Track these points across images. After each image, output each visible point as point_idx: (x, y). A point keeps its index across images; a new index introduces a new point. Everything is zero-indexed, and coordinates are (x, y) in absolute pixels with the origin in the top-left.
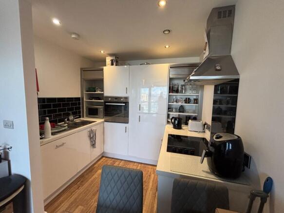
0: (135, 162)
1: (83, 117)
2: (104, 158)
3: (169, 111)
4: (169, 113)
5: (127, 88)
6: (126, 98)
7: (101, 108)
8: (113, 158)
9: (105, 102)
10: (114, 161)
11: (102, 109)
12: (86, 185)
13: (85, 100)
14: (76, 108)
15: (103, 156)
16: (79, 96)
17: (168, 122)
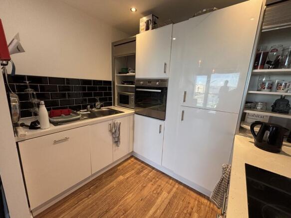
0: (170, 178)
1: (114, 105)
2: (132, 159)
3: (246, 108)
4: (247, 111)
5: (165, 64)
6: (164, 81)
7: (132, 95)
8: (143, 162)
9: (137, 87)
10: (143, 167)
11: (133, 97)
12: (98, 194)
13: (116, 84)
14: (106, 94)
15: (132, 156)
16: (110, 79)
17: (241, 130)
